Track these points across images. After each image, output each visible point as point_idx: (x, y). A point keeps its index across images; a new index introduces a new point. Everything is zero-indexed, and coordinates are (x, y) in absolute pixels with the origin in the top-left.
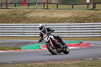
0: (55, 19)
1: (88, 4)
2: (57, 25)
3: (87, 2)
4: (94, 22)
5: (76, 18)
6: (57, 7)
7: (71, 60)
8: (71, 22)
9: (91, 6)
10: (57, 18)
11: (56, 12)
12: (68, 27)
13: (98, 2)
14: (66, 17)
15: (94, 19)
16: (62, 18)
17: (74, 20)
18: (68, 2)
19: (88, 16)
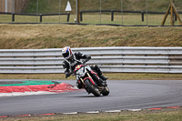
0: (9, 40)
1: (69, 14)
2: (12, 52)
3: (67, 10)
4: (80, 46)
5: (46, 39)
6: (13, 20)
7: (38, 116)
8: (37, 46)
9: (74, 18)
10: (13, 39)
11: (11, 29)
12: (32, 55)
13: (87, 9)
14: (29, 37)
15: (79, 41)
16: (22, 40)
17: (43, 42)
18: (33, 10)
19: (68, 35)
